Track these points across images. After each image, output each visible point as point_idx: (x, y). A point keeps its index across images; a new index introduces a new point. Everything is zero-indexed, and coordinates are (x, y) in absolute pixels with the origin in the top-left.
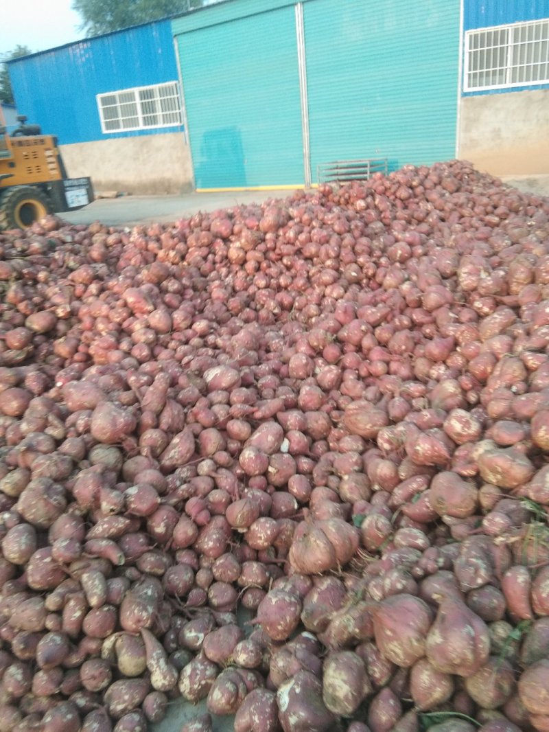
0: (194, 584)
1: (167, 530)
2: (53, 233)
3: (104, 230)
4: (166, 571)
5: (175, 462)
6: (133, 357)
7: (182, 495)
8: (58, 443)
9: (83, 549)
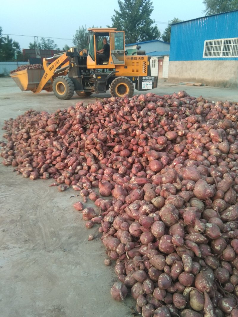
0: (229, 281)
1: (220, 249)
2: (182, 99)
3: (203, 101)
4: (217, 268)
5: (228, 218)
6: (208, 160)
7: (230, 236)
8: (178, 191)
9: (185, 243)
